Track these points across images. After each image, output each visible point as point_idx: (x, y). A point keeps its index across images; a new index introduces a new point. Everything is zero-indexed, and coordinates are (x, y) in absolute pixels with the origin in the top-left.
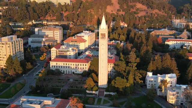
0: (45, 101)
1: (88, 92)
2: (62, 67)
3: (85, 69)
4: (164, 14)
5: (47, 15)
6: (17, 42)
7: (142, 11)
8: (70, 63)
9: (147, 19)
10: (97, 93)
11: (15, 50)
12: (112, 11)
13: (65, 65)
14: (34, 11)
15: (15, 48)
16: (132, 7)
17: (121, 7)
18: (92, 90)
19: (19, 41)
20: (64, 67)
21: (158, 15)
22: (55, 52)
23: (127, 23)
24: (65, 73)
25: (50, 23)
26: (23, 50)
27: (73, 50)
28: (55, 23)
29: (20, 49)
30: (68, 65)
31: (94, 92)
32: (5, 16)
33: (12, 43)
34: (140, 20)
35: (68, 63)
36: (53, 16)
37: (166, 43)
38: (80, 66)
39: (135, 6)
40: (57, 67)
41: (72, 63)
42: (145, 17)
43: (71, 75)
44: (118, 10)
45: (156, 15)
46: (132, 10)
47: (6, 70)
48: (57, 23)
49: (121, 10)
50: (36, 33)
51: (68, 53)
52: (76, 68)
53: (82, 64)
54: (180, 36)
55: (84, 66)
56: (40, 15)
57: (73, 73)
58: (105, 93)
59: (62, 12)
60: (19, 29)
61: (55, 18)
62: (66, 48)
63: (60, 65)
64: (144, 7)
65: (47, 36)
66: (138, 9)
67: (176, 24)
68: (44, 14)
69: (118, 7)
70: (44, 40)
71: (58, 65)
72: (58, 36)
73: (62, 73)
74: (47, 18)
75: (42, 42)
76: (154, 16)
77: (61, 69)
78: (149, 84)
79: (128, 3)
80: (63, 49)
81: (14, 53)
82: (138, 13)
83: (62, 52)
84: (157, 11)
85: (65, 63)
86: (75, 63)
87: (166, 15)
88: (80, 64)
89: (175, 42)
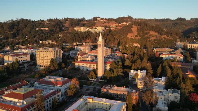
0: (58, 78)
1: (90, 79)
2: (81, 66)
3: (94, 68)
4: (171, 38)
5: (86, 39)
6: (58, 51)
7: (154, 36)
8: (86, 64)
9: (156, 42)
10: (95, 80)
11: (56, 56)
12: (131, 37)
13: (83, 65)
14: (79, 37)
15: (56, 54)
16: (147, 34)
17: (139, 34)
18: (92, 78)
19: (59, 51)
20: (82, 66)
21: (165, 39)
22: (80, 58)
23: (140, 45)
24: (83, 70)
25: (87, 44)
26: (62, 56)
27: (91, 57)
28: (90, 44)
29: (59, 55)
30: (84, 65)
31: (93, 80)
32: (62, 40)
33: (55, 51)
34: (150, 42)
35: (84, 64)
36: (90, 40)
37: (161, 56)
38: (91, 66)
39: (149, 33)
40: (78, 66)
41: (87, 64)
42: (154, 40)
43: (86, 71)
44: (136, 36)
45: (164, 39)
46: (146, 36)
47: (50, 66)
48: (92, 44)
49: (138, 36)
50: (76, 49)
51: (87, 59)
52: (89, 67)
53: (93, 64)
54: (174, 52)
55: (94, 66)
56: (82, 39)
57: (88, 70)
58: (100, 80)
59: (96, 37)
60: (67, 47)
61: (91, 41)
62: (87, 56)
63: (80, 65)
64: (156, 34)
65: (81, 51)
66: (151, 35)
67: (178, 45)
68: (84, 39)
69: (136, 34)
70: (79, 52)
71: (79, 65)
72: (88, 50)
73: (81, 70)
74: (86, 41)
75: (77, 54)
76: (162, 39)
77: (80, 68)
78: (130, 77)
79: (144, 31)
80: (85, 56)
81: (56, 57)
82: (150, 38)
83: (84, 58)
84: (165, 36)
85: (83, 64)
86: (88, 64)
87: (172, 39)
88: (91, 64)
89: (167, 56)
